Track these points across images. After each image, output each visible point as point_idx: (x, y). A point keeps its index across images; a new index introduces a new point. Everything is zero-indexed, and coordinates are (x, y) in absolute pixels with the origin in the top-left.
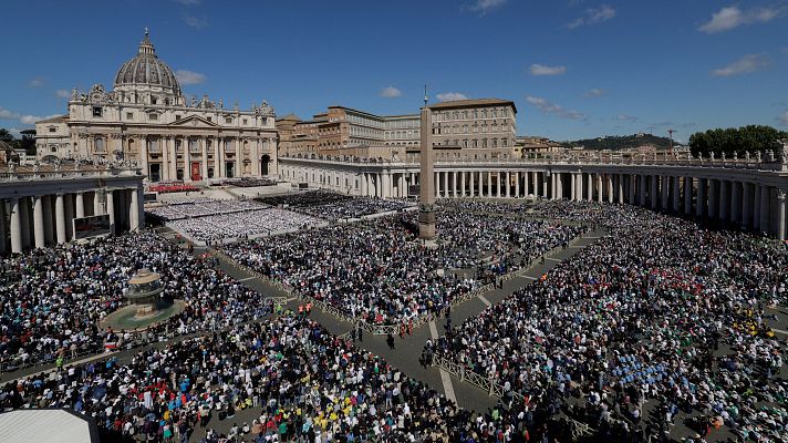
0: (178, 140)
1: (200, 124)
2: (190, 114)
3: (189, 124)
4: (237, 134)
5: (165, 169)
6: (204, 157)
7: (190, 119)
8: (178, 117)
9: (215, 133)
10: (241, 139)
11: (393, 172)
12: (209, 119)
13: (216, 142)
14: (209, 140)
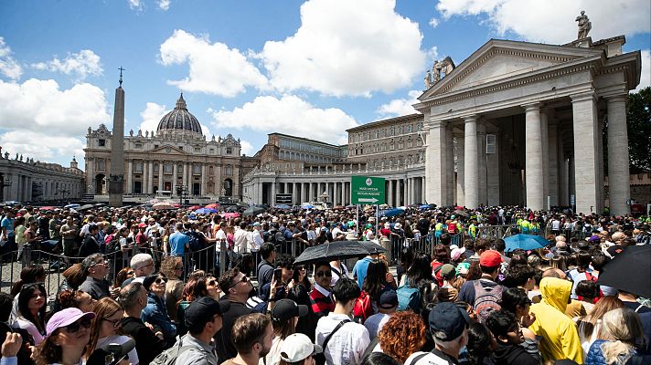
0: (156, 163)
1: (173, 152)
2: (166, 143)
3: (164, 151)
4: (203, 160)
5: (144, 185)
6: (175, 177)
7: (166, 148)
8: (156, 146)
9: (184, 159)
10: (206, 164)
11: (262, 180)
12: (181, 148)
13: (185, 166)
14: (180, 164)
